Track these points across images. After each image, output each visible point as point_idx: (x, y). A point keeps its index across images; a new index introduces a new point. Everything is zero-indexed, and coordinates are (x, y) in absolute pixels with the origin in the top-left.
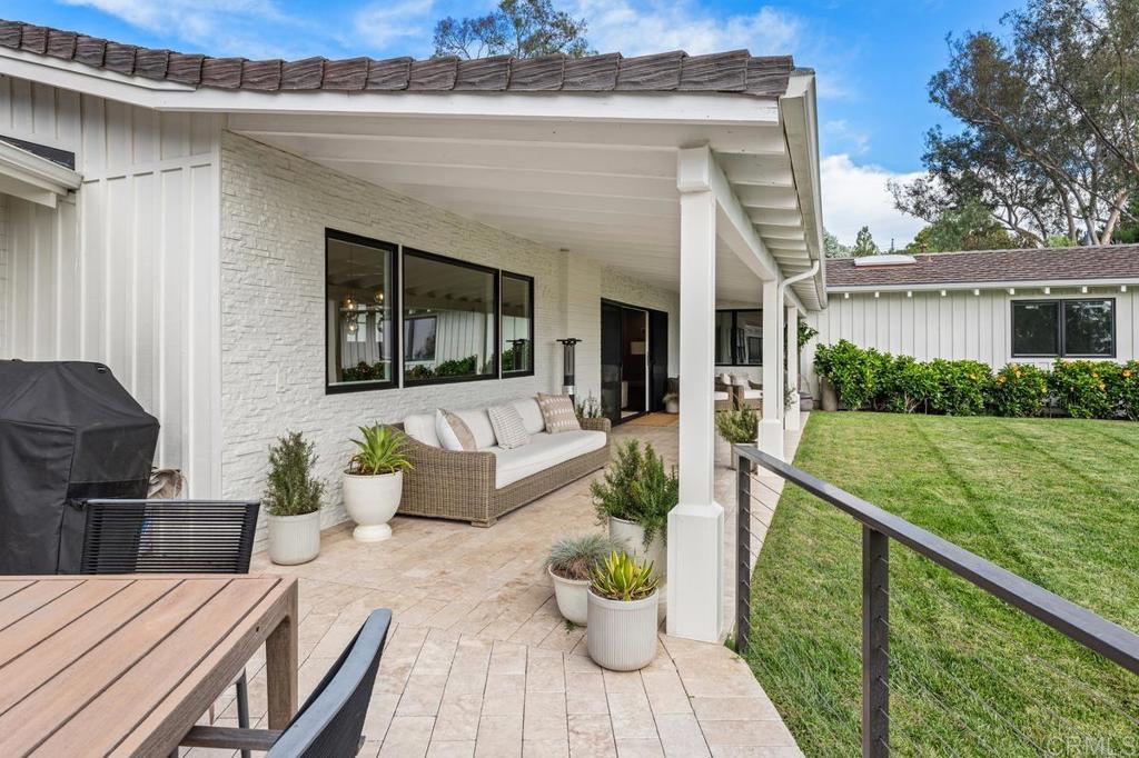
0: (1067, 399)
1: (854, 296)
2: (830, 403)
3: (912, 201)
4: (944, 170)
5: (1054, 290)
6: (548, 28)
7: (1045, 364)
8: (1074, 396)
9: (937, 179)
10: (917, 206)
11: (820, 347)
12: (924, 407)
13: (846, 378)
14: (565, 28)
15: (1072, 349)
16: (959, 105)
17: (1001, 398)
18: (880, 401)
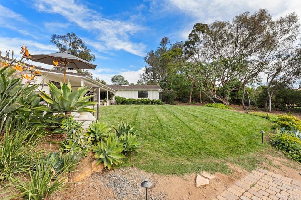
0: (142, 102)
1: (120, 90)
2: (116, 104)
3: (142, 77)
4: (147, 72)
5: (141, 90)
6: (77, 41)
7: (140, 99)
8: (143, 102)
9: (146, 74)
10: (143, 78)
11: (115, 97)
12: (127, 104)
13: (118, 100)
14: (80, 41)
15: (144, 97)
16: (148, 63)
17: (135, 102)
18: (122, 103)
